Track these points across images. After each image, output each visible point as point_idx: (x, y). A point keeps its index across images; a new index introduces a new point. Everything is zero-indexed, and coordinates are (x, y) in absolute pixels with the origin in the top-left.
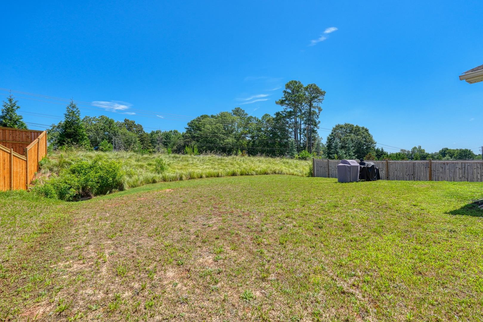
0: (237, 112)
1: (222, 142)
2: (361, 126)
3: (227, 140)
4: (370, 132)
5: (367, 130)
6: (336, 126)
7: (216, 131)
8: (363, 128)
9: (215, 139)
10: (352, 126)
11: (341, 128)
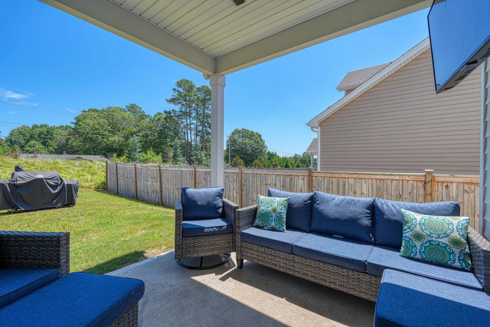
0: (133, 108)
1: (105, 140)
2: (255, 131)
3: (112, 139)
4: (262, 138)
5: (260, 136)
6: (235, 130)
7: (97, 127)
8: (257, 133)
9: (97, 137)
10: (247, 131)
11: (239, 132)
